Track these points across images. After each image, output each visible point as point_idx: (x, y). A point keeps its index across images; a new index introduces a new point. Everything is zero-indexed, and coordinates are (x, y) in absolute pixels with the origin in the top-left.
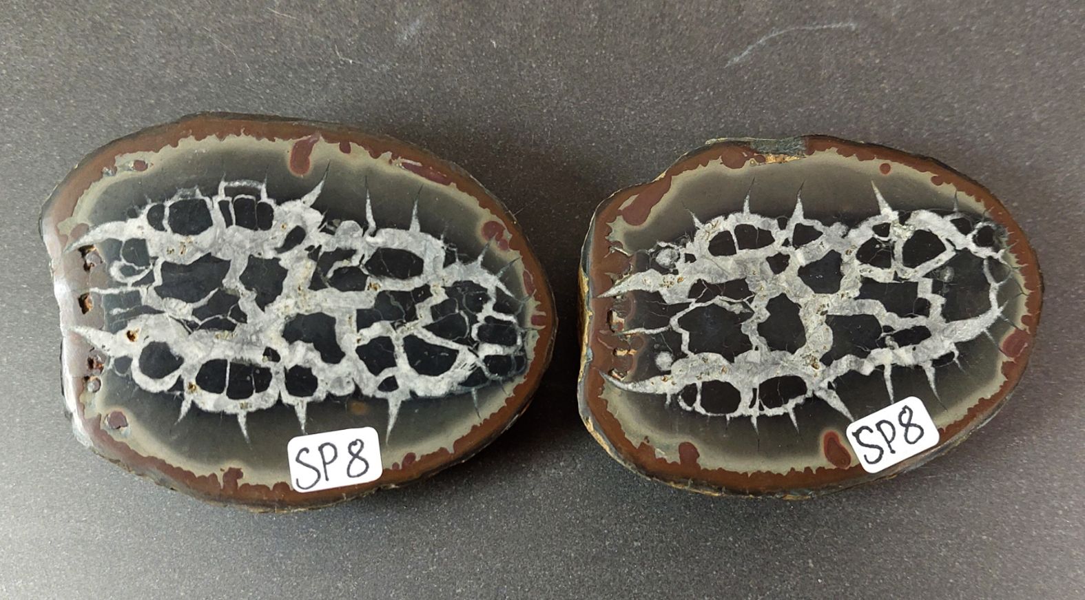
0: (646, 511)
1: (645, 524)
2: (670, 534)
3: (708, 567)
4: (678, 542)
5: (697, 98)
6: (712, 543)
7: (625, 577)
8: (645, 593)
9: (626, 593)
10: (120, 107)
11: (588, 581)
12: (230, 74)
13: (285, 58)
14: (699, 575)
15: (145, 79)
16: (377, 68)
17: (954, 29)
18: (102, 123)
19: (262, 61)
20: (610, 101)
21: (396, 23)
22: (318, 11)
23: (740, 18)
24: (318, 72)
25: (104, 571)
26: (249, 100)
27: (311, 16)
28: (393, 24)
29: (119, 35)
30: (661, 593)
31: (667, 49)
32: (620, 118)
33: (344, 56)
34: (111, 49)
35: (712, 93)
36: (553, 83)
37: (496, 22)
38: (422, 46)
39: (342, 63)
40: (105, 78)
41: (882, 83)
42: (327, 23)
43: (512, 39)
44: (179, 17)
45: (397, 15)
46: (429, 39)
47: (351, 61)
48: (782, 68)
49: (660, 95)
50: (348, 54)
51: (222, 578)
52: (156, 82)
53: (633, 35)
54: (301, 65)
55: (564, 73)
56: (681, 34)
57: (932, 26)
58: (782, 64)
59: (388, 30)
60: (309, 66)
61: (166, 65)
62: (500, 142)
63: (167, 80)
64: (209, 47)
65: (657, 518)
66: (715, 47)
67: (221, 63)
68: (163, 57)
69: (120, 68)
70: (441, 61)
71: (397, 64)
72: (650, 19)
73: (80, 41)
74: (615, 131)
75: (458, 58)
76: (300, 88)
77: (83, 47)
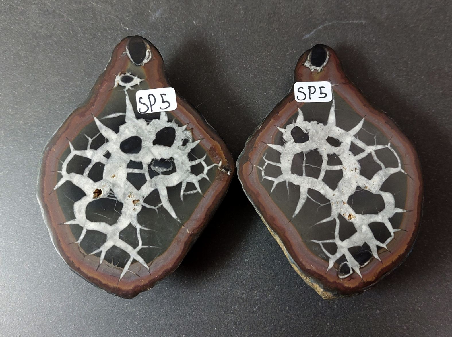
0: (252, 246)
1: (251, 251)
2: (262, 256)
3: (278, 272)
4: (265, 261)
5: (288, 53)
6: (281, 262)
7: (240, 275)
8: (248, 283)
9: (240, 282)
10: (20, 46)
11: (223, 276)
12: (71, 32)
13: (97, 26)
14: (274, 276)
15: (32, 33)
16: (139, 32)
17: (411, 26)
18: (12, 53)
19: (87, 27)
20: (247, 53)
21: (149, 11)
22: (113, 4)
23: (311, 16)
24: (112, 33)
25: (5, 260)
26: (79, 45)
27: (110, 6)
28: (148, 12)
29: (21, 12)
30: (256, 283)
31: (276, 29)
32: (252, 61)
33: (125, 26)
34: (17, 18)
35: (295, 52)
36: (221, 43)
37: (196, 13)
38: (161, 23)
39: (123, 29)
40: (14, 32)
41: (375, 50)
42: (117, 10)
43: (203, 22)
44: (49, 4)
45: (150, 7)
46: (164, 20)
47: (128, 29)
48: (329, 41)
49: (271, 51)
50: (126, 25)
51: (57, 266)
52: (37, 35)
53: (260, 22)
54: (105, 29)
55: (227, 39)
56: (282, 22)
57: (401, 24)
58: (329, 39)
59: (145, 14)
60: (108, 30)
61: (42, 27)
62: (195, 70)
63: (42, 34)
64: (62, 19)
65: (257, 249)
66: (298, 29)
67: (67, 27)
68: (41, 23)
69: (21, 28)
70: (169, 30)
71: (149, 31)
72: (269, 14)
73: (3, 14)
74: (248, 67)
75: (177, 29)
76: (103, 40)
77: (4, 17)
